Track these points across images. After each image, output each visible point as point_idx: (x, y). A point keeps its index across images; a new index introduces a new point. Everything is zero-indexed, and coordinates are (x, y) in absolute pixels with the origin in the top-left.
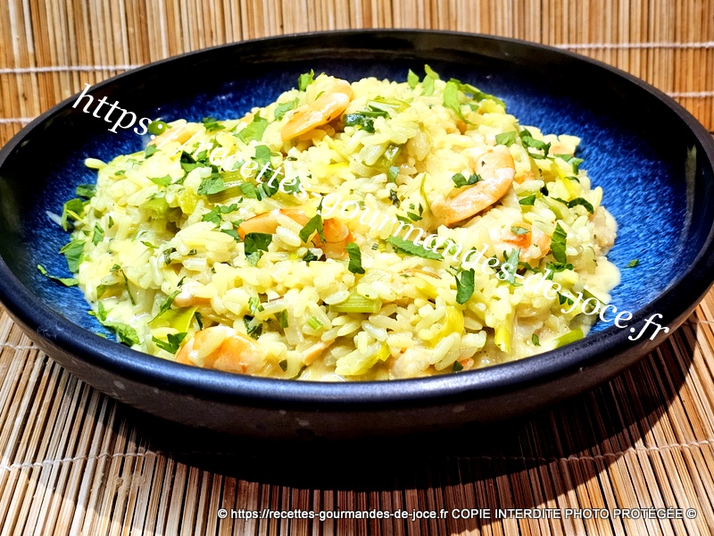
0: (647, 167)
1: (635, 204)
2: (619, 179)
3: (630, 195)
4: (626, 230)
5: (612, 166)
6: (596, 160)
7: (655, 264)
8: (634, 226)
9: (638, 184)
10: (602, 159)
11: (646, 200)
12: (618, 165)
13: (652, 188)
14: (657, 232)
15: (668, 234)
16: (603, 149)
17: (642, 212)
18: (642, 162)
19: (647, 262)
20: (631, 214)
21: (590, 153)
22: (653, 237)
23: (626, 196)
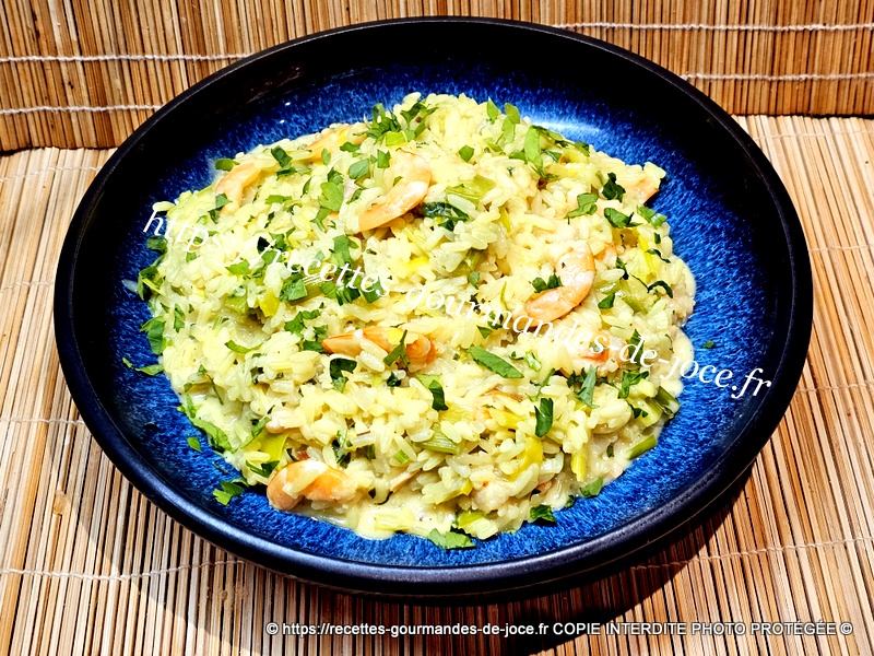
0: (732, 221)
1: (717, 263)
2: (704, 226)
3: (713, 250)
4: (705, 295)
5: (696, 208)
6: (681, 196)
7: (731, 352)
8: (714, 292)
9: (721, 239)
10: (687, 197)
11: (727, 261)
12: (702, 208)
13: (734, 249)
14: (735, 308)
15: (745, 315)
16: (688, 186)
17: (723, 275)
18: (727, 214)
19: (723, 346)
20: (712, 275)
21: (676, 186)
22: (731, 313)
23: (709, 249)
